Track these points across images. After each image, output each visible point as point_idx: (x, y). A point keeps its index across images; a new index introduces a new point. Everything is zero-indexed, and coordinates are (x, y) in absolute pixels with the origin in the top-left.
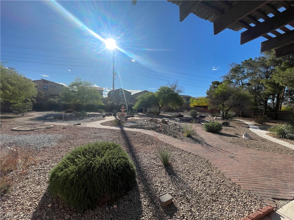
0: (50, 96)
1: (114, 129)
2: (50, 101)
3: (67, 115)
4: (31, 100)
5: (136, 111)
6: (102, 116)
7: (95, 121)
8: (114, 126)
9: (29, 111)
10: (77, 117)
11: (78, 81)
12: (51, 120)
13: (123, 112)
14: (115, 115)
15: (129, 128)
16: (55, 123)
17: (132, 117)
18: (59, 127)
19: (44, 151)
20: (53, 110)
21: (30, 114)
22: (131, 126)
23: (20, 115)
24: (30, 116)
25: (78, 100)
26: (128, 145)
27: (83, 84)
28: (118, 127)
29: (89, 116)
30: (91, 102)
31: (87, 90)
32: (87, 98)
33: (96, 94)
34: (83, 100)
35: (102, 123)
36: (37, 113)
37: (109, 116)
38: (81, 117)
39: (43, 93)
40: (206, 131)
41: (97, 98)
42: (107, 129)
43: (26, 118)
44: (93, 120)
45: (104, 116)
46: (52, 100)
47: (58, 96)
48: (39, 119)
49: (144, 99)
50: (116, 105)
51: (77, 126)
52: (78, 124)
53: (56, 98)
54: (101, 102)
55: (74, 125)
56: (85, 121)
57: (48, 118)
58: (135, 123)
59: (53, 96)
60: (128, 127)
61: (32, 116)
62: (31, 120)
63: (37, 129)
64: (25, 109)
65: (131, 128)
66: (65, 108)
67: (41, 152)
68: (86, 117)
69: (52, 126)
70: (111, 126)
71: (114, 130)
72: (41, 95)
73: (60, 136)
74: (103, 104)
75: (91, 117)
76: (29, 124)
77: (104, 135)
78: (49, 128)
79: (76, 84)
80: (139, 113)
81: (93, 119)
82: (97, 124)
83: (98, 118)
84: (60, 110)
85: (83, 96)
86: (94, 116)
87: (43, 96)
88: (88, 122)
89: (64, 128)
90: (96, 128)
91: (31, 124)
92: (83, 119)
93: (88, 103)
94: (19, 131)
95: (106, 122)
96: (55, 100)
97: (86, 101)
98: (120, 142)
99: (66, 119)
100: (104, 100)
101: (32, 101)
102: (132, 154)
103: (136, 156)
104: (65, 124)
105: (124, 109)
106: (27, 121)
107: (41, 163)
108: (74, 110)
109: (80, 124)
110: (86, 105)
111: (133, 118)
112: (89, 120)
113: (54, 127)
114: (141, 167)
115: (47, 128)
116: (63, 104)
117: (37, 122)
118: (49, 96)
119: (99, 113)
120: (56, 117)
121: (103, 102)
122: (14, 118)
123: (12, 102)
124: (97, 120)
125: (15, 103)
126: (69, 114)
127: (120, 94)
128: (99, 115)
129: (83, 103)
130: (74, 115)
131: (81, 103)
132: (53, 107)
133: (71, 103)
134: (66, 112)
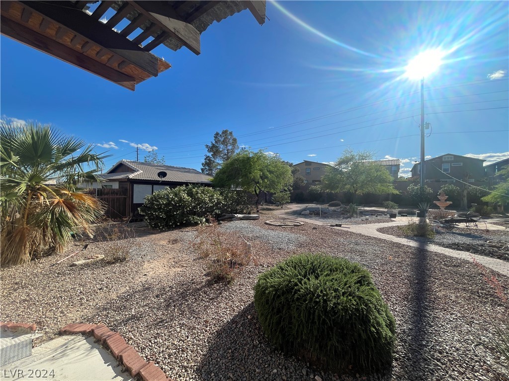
0: (312, 182)
1: (400, 244)
2: (312, 190)
3: (329, 210)
4: (288, 188)
6: (388, 216)
7: (370, 223)
8: (407, 237)
9: (288, 203)
10: (343, 214)
11: (348, 155)
12: (305, 216)
13: (443, 209)
14: (421, 215)
15: (447, 247)
16: (308, 220)
17: (466, 222)
18: (310, 227)
19: (278, 253)
20: (314, 202)
21: (290, 206)
22: (454, 244)
23: (280, 207)
24: (288, 209)
25: (348, 186)
26: (417, 283)
27: (357, 158)
28: (416, 241)
29: (363, 213)
30: (369, 189)
31: (363, 168)
32: (363, 182)
33: (379, 173)
34: (357, 185)
35: (380, 229)
36: (297, 205)
37: (406, 216)
38: (348, 214)
39: (305, 179)
41: (382, 181)
42: (385, 241)
43: (283, 211)
44: (367, 222)
45: (393, 216)
46: (314, 187)
47: (320, 181)
48: (298, 213)
50: (429, 194)
51: (335, 227)
52: (337, 225)
53: (317, 184)
54: (391, 187)
55: (331, 226)
56: (351, 222)
57: (303, 213)
58: (474, 237)
59: (314, 182)
60: (443, 245)
61: (291, 209)
62: (287, 213)
63: (285, 225)
64: (284, 200)
65: (454, 249)
66: (330, 199)
67: (275, 254)
68: (357, 214)
69: (302, 223)
70: (399, 236)
71: (399, 246)
72: (303, 182)
73: (303, 238)
74: (396, 192)
75: (366, 215)
76: (282, 218)
77: (369, 249)
78: (298, 226)
79: (344, 161)
81: (367, 219)
82: (370, 229)
83: (379, 217)
84: (323, 202)
85: (356, 179)
86: (372, 213)
87: (304, 184)
88: (356, 223)
89: (314, 228)
90: (363, 236)
91: (284, 219)
92: (350, 217)
93: (366, 190)
94: (270, 225)
95: (392, 228)
96: (317, 188)
97: (362, 187)
98: (400, 272)
100: (401, 184)
101: (290, 190)
102: (419, 307)
103: (425, 316)
104: (318, 222)
105: (446, 201)
106: (282, 214)
107: (268, 266)
108: (343, 203)
109: (340, 226)
110: (363, 193)
111: (472, 224)
112: (360, 220)
113: (304, 225)
114: (426, 346)
115: (295, 225)
116: (327, 193)
117: (290, 217)
119: (386, 208)
120: (313, 212)
121: (396, 188)
122: (273, 210)
123: (272, 191)
124: (375, 222)
125: (275, 194)
126: (333, 208)
127: (445, 166)
128: (383, 213)
129: (356, 191)
130: (339, 210)
131: (352, 191)
132: (315, 198)
133: (338, 190)
134: (329, 206)
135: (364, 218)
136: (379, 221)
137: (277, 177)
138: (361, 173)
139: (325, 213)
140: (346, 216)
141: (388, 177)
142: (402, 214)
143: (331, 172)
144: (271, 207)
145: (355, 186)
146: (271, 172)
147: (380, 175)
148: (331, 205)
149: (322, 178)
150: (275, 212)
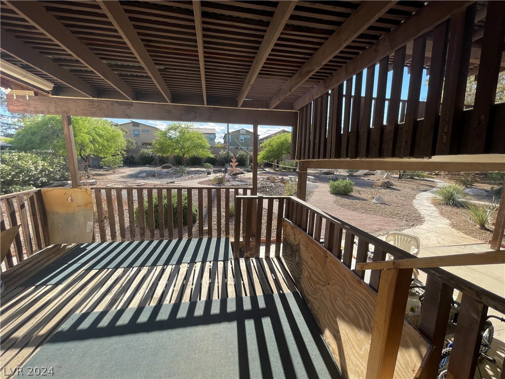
0: (143, 145)
2: (143, 153)
3: (163, 172)
4: (121, 152)
5: (262, 166)
6: (206, 173)
8: (213, 185)
9: (120, 167)
10: (174, 174)
12: (143, 178)
13: (234, 167)
16: (146, 181)
18: (150, 185)
21: (121, 170)
23: (111, 172)
24: (122, 173)
25: (177, 151)
28: (217, 186)
29: (189, 173)
30: (194, 153)
31: (188, 136)
32: (188, 147)
35: (200, 182)
37: (217, 173)
38: (178, 174)
39: (134, 141)
40: (332, 193)
41: (203, 147)
43: (117, 175)
44: (192, 178)
45: (209, 173)
46: (145, 151)
47: (152, 145)
48: (131, 176)
49: (272, 146)
52: (171, 183)
53: (149, 148)
54: (209, 152)
55: (167, 183)
57: (140, 175)
58: (243, 182)
59: (145, 144)
61: (124, 173)
62: (123, 177)
64: (115, 164)
66: (162, 162)
68: (185, 173)
69: (143, 184)
70: (209, 185)
72: (132, 145)
74: (212, 156)
75: (191, 174)
76: (121, 182)
79: (173, 128)
80: (265, 169)
82: (194, 183)
83: (200, 175)
84: (156, 165)
85: (183, 145)
86: (196, 172)
87: (134, 147)
88: (185, 180)
91: (123, 182)
92: (180, 176)
95: (207, 181)
96: (149, 151)
97: (188, 152)
99: (160, 176)
100: (214, 149)
101: (123, 155)
104: (156, 182)
105: (236, 162)
106: (119, 178)
108: (173, 165)
109: (174, 182)
110: (189, 157)
112: (187, 177)
113: (145, 184)
116: (159, 157)
117: (128, 180)
118: (141, 145)
119: (205, 168)
120: (149, 174)
121: (212, 153)
122: (105, 175)
123: (102, 156)
124: (197, 178)
125: (104, 158)
126: (166, 170)
127: (242, 137)
128: (203, 172)
129: (184, 155)
130: (171, 172)
131: (181, 155)
132: (147, 161)
133: (169, 154)
134: (162, 168)
135: (190, 176)
136: (200, 178)
137: (108, 141)
138: (187, 140)
139: (160, 175)
140: (177, 176)
141: (206, 144)
142: (215, 172)
143: (161, 137)
144: (100, 172)
145: (183, 150)
146: (100, 136)
147: (201, 143)
148: (163, 168)
149: (154, 142)
150: (109, 177)
